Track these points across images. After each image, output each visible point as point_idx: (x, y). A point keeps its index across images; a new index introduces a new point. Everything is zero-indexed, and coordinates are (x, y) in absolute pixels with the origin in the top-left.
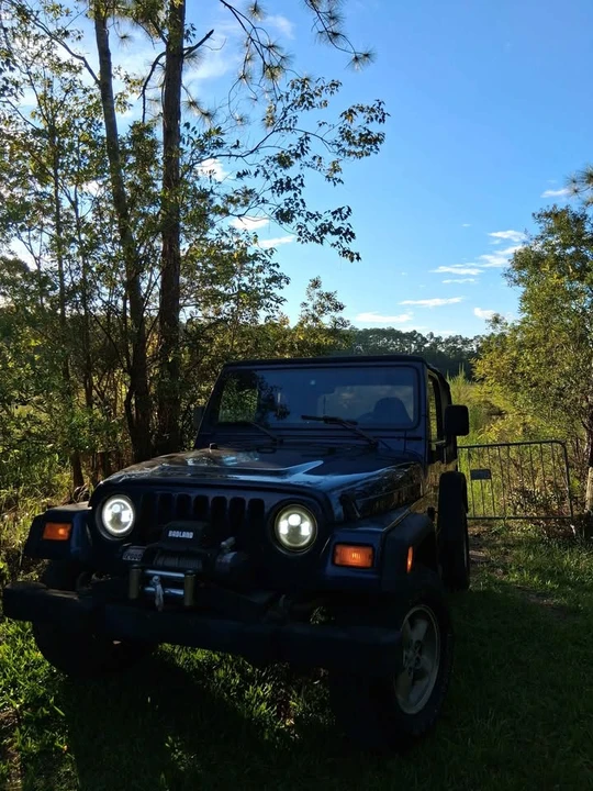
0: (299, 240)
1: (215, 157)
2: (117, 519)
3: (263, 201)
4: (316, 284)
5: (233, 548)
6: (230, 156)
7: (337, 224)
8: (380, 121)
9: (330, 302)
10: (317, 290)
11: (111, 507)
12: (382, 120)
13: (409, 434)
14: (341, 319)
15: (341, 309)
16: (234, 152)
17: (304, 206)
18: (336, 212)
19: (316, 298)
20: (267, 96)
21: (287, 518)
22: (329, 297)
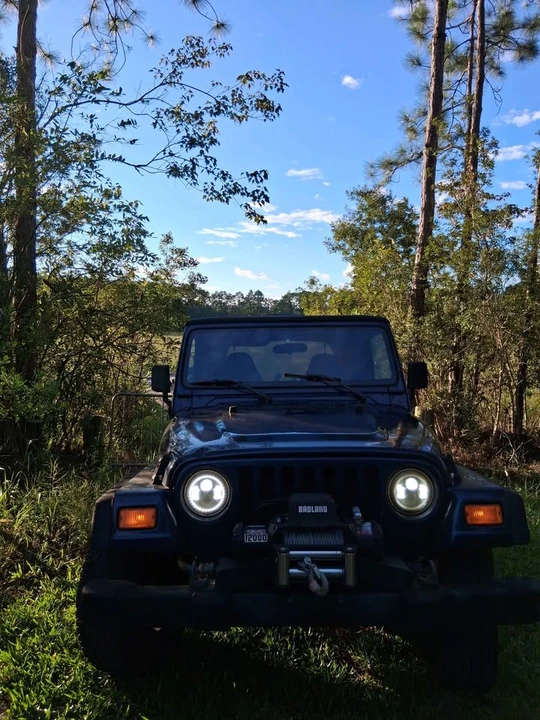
0: (205, 197)
1: (97, 102)
2: (207, 498)
3: (171, 154)
4: (168, 239)
5: (365, 519)
6: (108, 102)
7: (251, 187)
8: (278, 90)
9: (182, 258)
10: (170, 246)
11: (199, 484)
12: (281, 89)
13: (391, 389)
14: (199, 275)
15: (195, 265)
16: (112, 99)
17: (215, 164)
18: (252, 175)
19: (169, 253)
20: (106, 47)
21: (404, 483)
22: (182, 252)
